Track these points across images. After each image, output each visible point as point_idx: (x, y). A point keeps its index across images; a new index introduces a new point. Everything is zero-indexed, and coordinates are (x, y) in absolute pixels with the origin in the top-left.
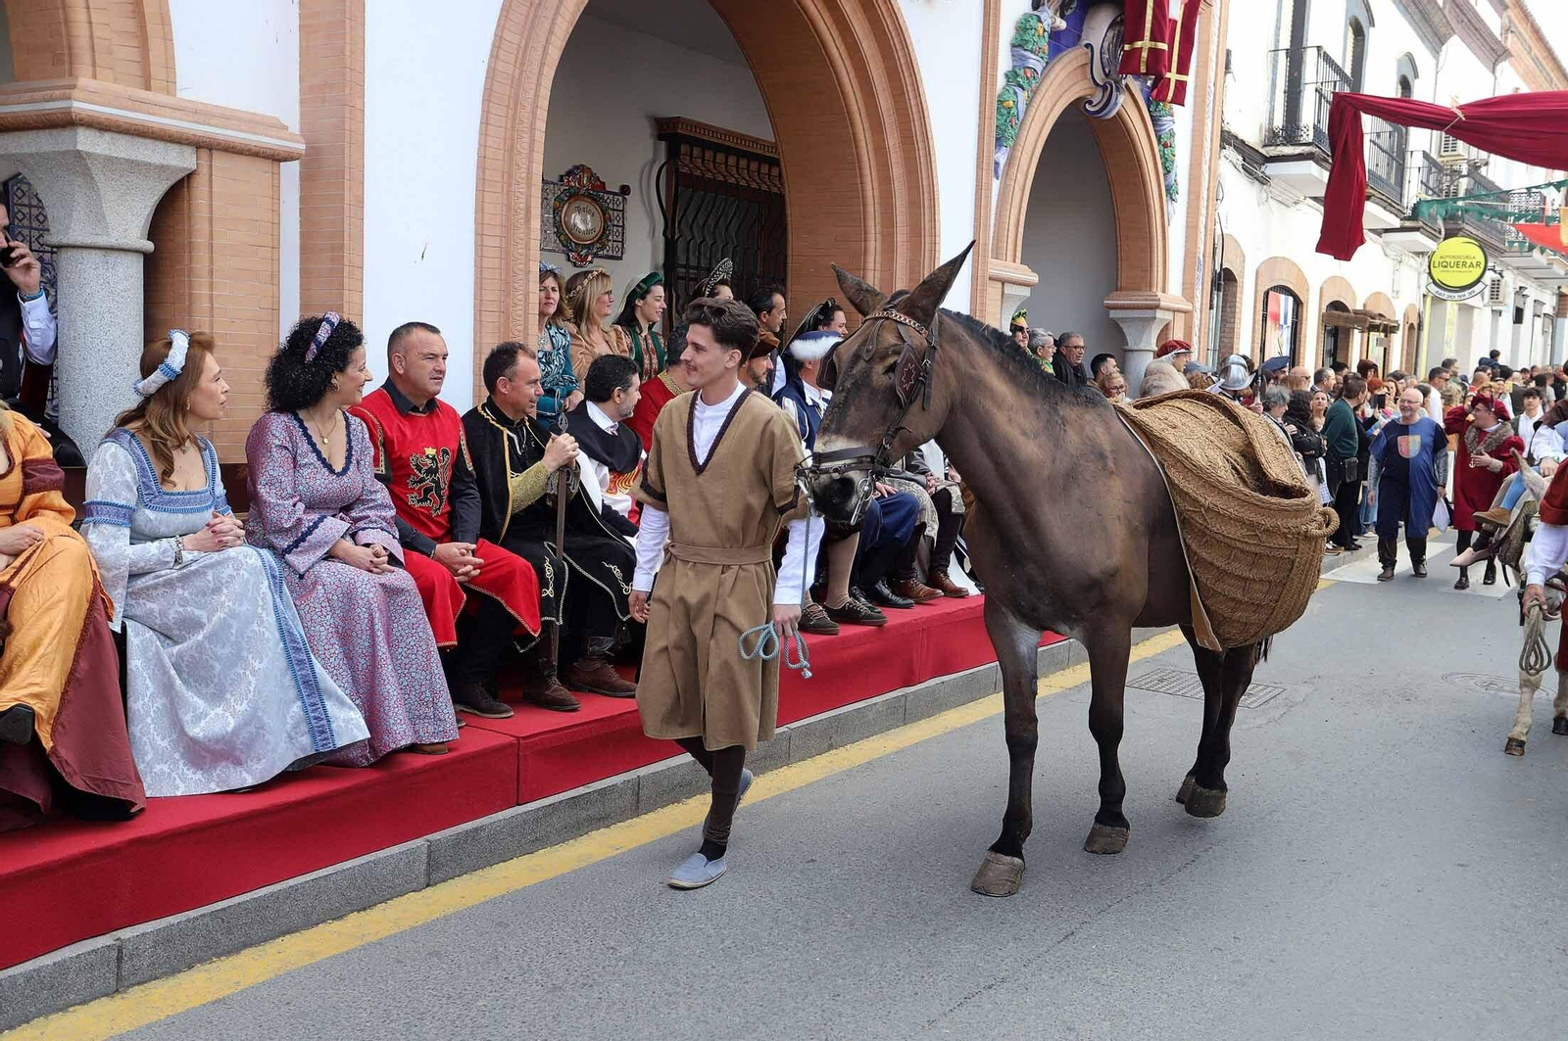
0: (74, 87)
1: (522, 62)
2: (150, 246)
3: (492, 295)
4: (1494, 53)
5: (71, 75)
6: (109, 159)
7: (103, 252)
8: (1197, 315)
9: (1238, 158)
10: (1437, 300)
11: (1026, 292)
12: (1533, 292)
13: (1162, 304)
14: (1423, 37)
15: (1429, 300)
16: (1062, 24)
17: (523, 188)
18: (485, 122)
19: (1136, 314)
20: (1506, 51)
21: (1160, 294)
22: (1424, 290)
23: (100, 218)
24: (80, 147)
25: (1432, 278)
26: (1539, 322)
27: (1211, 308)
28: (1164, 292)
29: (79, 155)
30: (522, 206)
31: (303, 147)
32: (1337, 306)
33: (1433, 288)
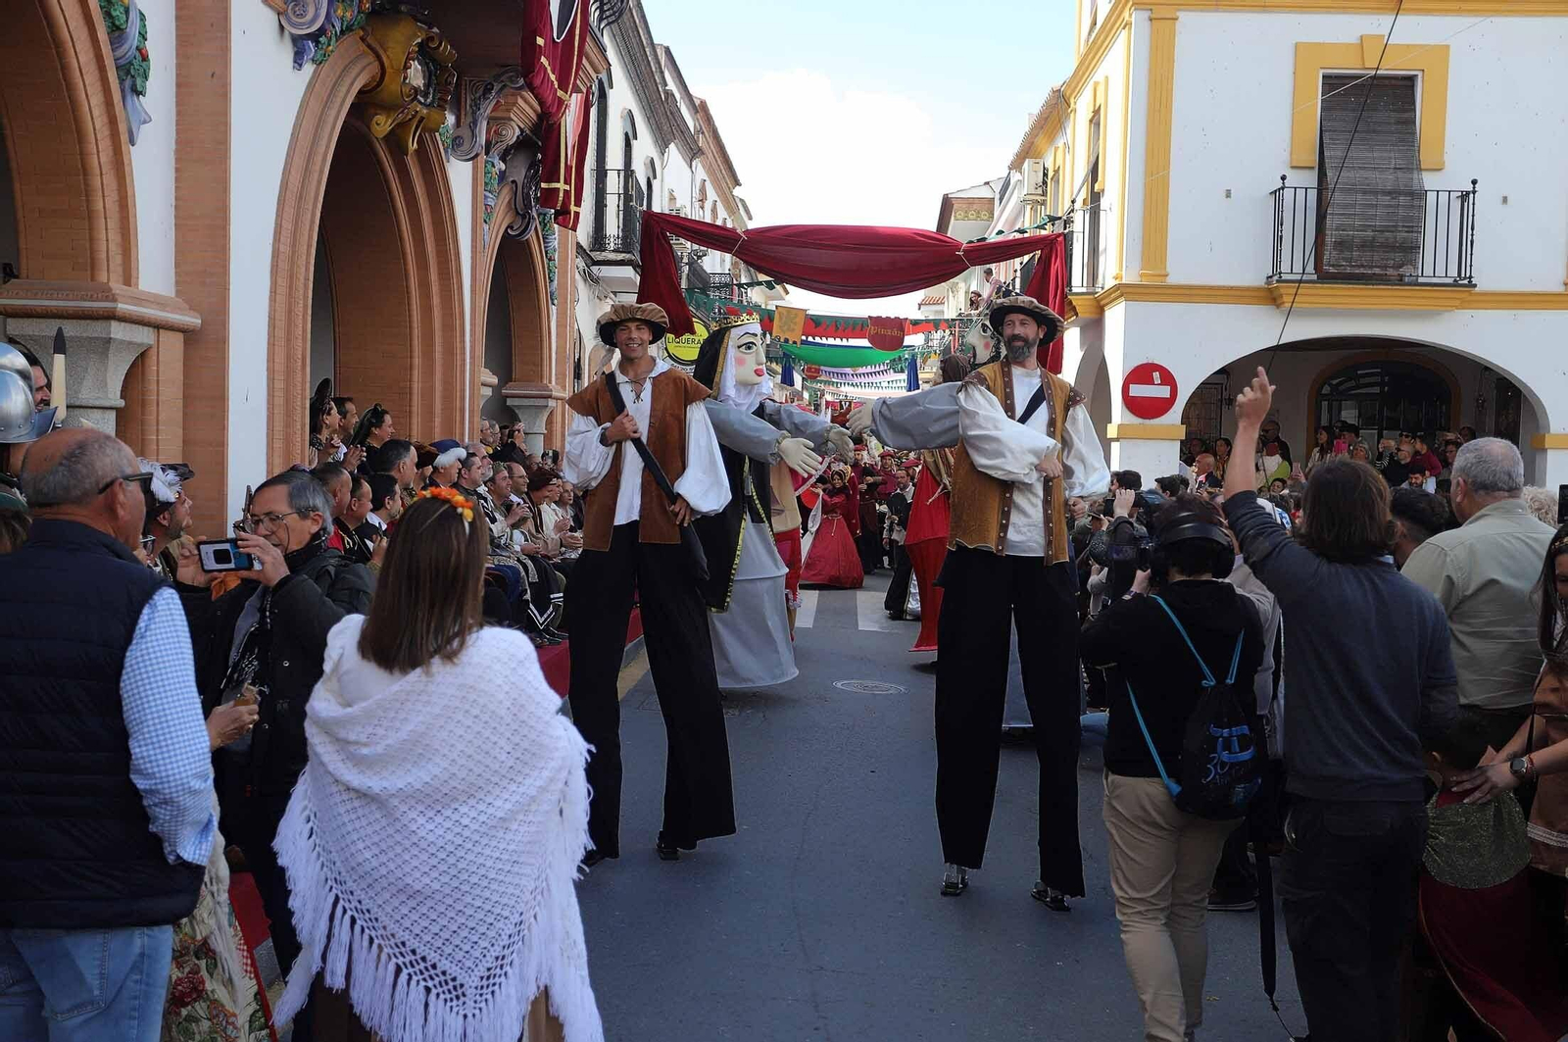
0: (110, 290)
1: (294, 245)
2: (121, 403)
3: (279, 426)
4: (693, 152)
5: (93, 278)
6: (122, 342)
7: (100, 411)
9: (581, 263)
11: (488, 392)
13: (554, 394)
14: (656, 141)
16: (503, 167)
17: (300, 342)
18: (273, 291)
19: (531, 402)
20: (700, 149)
21: (548, 385)
23: (103, 384)
24: (112, 336)
25: (668, 352)
28: (550, 382)
29: (109, 340)
30: (300, 356)
31: (200, 321)
33: (670, 362)
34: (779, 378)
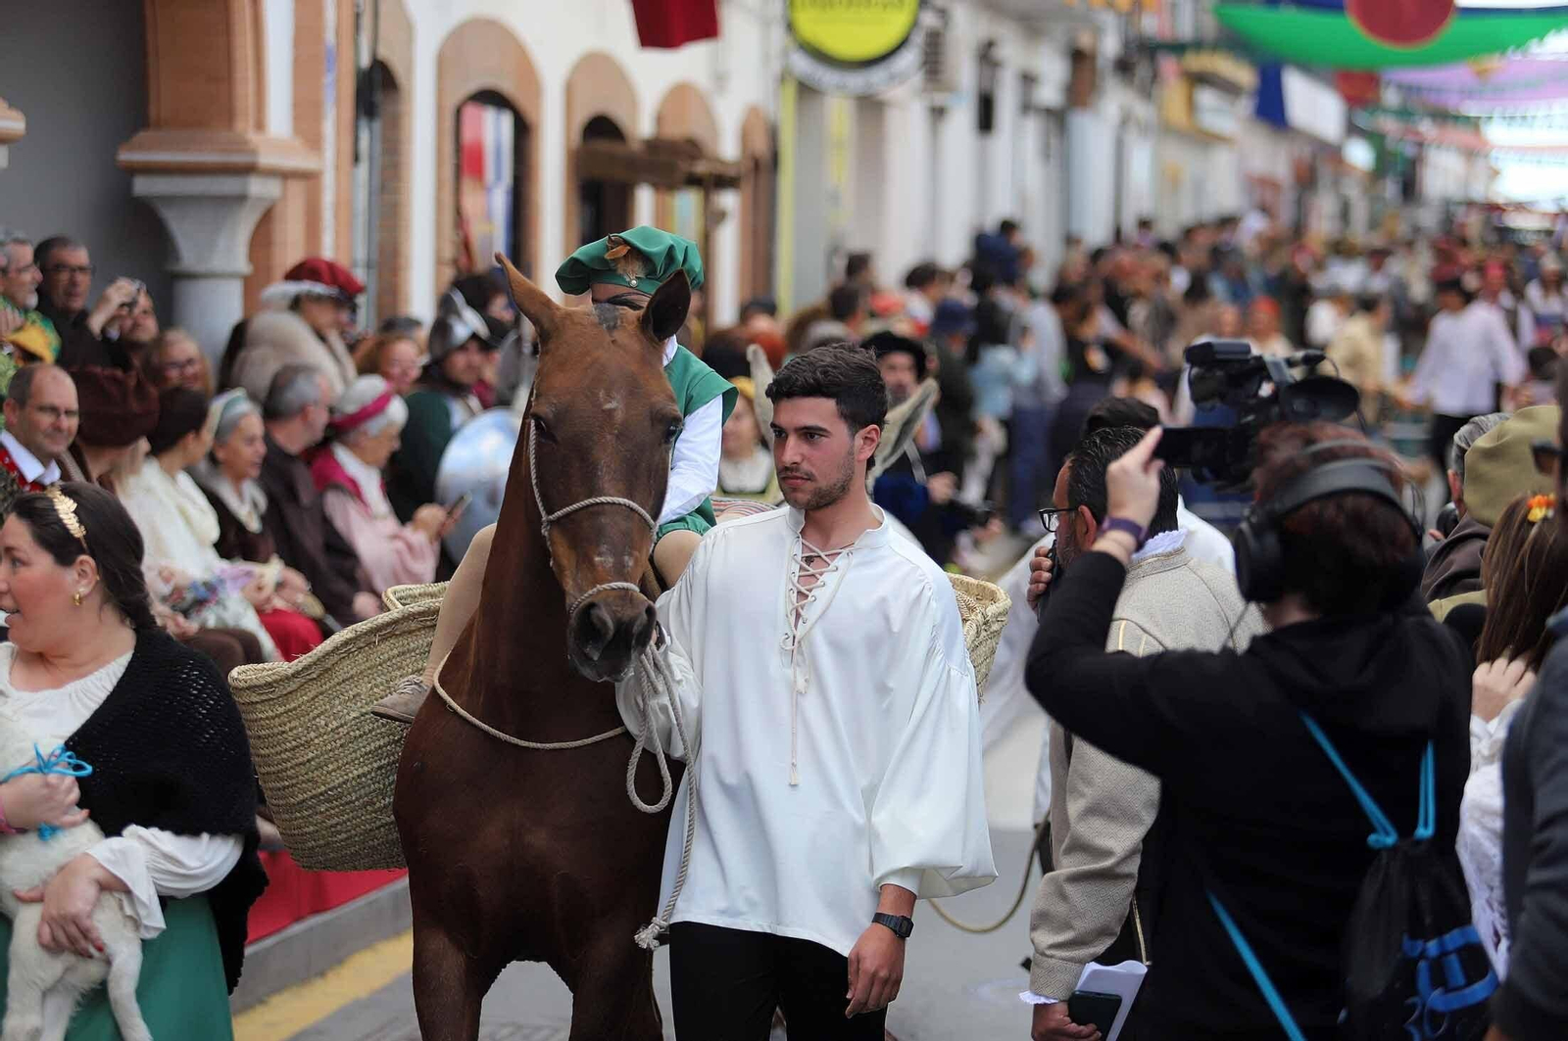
8: (328, 181)
10: (806, 91)
11: (2, 158)
12: (1013, 53)
13: (266, 159)
15: (790, 91)
19: (199, 186)
21: (252, 136)
22: (776, 67)
25: (795, 33)
26: (1032, 127)
27: (356, 158)
28: (260, 125)
32: (601, 128)
33: (802, 64)
34: (1245, 106)
